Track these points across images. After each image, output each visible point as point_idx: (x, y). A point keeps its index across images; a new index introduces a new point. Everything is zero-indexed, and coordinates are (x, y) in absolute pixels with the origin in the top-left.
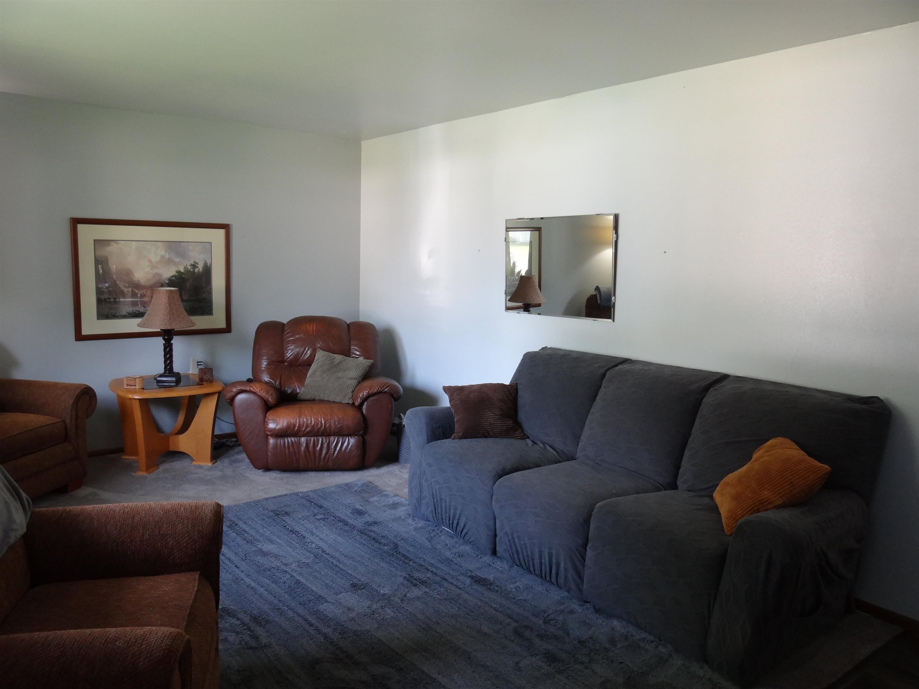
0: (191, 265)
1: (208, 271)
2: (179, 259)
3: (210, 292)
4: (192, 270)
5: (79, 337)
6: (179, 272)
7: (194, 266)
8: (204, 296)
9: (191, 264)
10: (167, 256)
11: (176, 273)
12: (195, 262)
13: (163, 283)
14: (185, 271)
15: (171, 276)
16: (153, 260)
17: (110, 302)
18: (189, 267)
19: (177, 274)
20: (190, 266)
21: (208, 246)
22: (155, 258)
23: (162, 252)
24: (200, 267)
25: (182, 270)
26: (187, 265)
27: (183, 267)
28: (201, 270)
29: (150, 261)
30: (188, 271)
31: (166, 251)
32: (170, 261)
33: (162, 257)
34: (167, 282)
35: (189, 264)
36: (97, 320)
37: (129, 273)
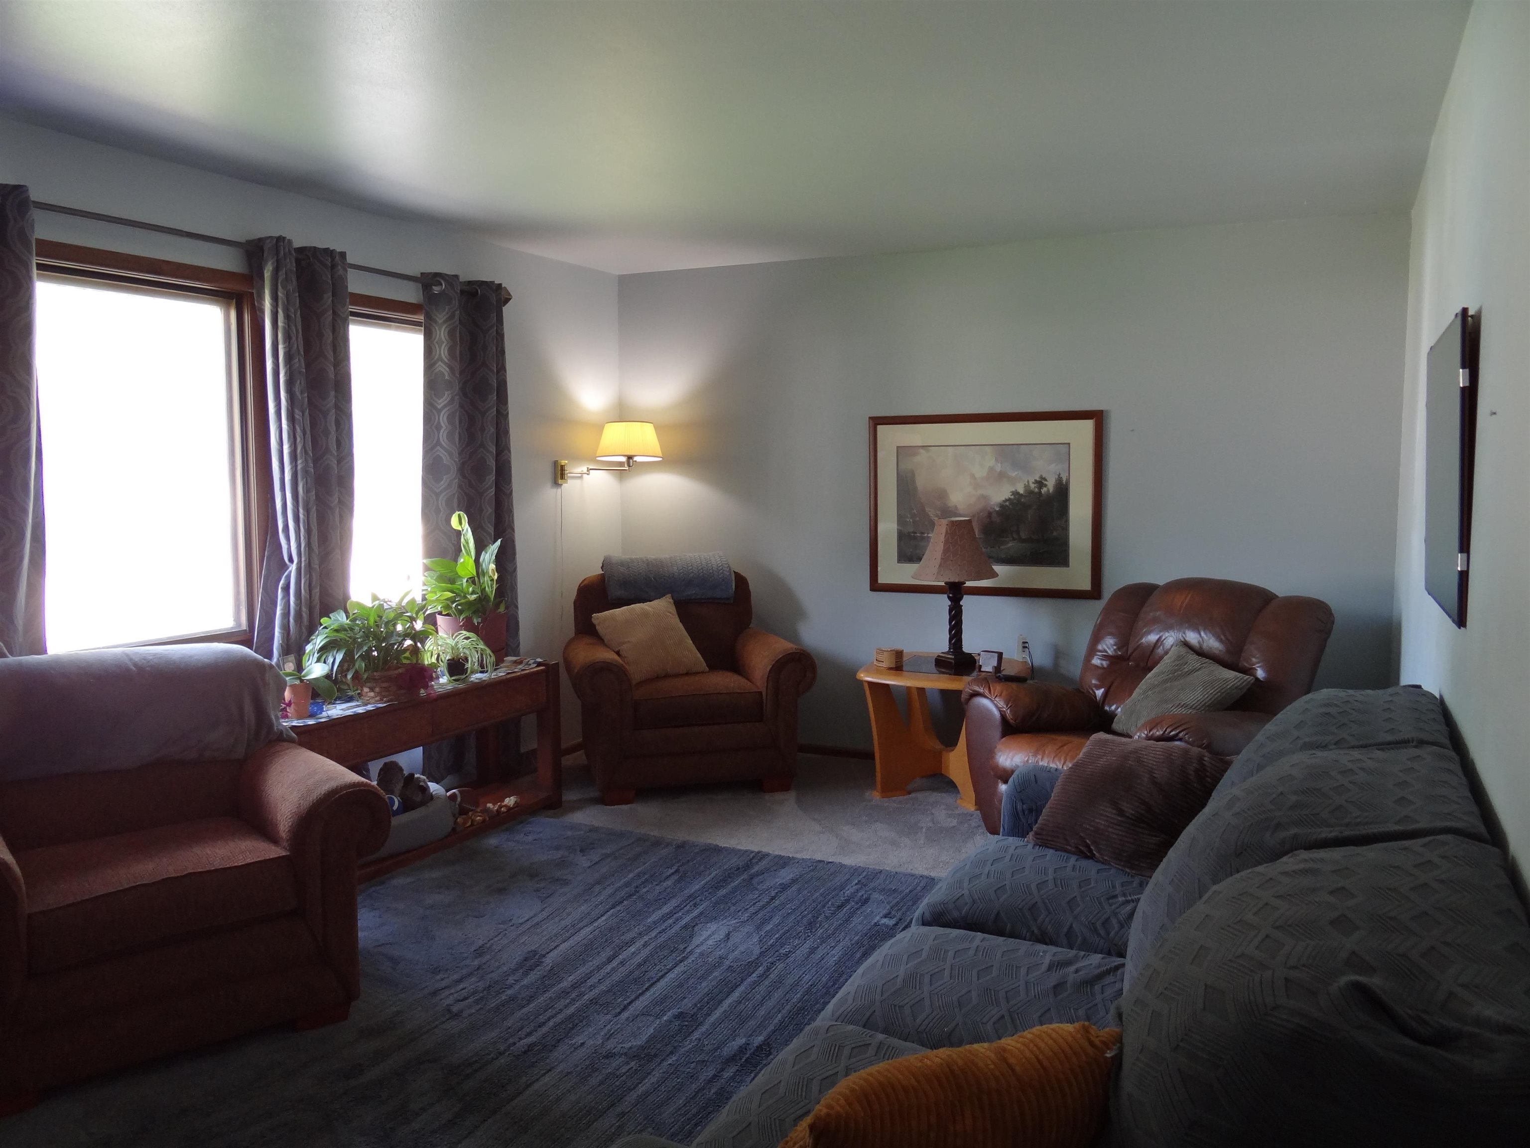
0: (1036, 482)
1: (1062, 491)
2: (1016, 473)
3: (1066, 528)
4: (1036, 490)
5: (876, 586)
6: (1016, 493)
7: (1041, 483)
8: (1055, 534)
9: (1036, 480)
10: (998, 468)
11: (1011, 495)
12: (1041, 477)
13: (991, 510)
14: (1025, 491)
15: (1004, 499)
16: (978, 475)
17: (915, 538)
18: (1032, 486)
19: (1012, 497)
20: (1033, 483)
21: (1064, 450)
22: (980, 472)
23: (990, 462)
24: (1051, 485)
25: (1021, 491)
26: (1028, 482)
27: (1023, 486)
28: (1051, 490)
29: (973, 476)
30: (1030, 493)
31: (996, 460)
32: (1001, 476)
33: (991, 469)
34: (997, 509)
35: (1032, 480)
36: (898, 563)
37: (942, 495)
